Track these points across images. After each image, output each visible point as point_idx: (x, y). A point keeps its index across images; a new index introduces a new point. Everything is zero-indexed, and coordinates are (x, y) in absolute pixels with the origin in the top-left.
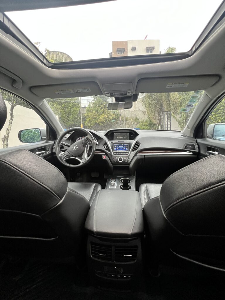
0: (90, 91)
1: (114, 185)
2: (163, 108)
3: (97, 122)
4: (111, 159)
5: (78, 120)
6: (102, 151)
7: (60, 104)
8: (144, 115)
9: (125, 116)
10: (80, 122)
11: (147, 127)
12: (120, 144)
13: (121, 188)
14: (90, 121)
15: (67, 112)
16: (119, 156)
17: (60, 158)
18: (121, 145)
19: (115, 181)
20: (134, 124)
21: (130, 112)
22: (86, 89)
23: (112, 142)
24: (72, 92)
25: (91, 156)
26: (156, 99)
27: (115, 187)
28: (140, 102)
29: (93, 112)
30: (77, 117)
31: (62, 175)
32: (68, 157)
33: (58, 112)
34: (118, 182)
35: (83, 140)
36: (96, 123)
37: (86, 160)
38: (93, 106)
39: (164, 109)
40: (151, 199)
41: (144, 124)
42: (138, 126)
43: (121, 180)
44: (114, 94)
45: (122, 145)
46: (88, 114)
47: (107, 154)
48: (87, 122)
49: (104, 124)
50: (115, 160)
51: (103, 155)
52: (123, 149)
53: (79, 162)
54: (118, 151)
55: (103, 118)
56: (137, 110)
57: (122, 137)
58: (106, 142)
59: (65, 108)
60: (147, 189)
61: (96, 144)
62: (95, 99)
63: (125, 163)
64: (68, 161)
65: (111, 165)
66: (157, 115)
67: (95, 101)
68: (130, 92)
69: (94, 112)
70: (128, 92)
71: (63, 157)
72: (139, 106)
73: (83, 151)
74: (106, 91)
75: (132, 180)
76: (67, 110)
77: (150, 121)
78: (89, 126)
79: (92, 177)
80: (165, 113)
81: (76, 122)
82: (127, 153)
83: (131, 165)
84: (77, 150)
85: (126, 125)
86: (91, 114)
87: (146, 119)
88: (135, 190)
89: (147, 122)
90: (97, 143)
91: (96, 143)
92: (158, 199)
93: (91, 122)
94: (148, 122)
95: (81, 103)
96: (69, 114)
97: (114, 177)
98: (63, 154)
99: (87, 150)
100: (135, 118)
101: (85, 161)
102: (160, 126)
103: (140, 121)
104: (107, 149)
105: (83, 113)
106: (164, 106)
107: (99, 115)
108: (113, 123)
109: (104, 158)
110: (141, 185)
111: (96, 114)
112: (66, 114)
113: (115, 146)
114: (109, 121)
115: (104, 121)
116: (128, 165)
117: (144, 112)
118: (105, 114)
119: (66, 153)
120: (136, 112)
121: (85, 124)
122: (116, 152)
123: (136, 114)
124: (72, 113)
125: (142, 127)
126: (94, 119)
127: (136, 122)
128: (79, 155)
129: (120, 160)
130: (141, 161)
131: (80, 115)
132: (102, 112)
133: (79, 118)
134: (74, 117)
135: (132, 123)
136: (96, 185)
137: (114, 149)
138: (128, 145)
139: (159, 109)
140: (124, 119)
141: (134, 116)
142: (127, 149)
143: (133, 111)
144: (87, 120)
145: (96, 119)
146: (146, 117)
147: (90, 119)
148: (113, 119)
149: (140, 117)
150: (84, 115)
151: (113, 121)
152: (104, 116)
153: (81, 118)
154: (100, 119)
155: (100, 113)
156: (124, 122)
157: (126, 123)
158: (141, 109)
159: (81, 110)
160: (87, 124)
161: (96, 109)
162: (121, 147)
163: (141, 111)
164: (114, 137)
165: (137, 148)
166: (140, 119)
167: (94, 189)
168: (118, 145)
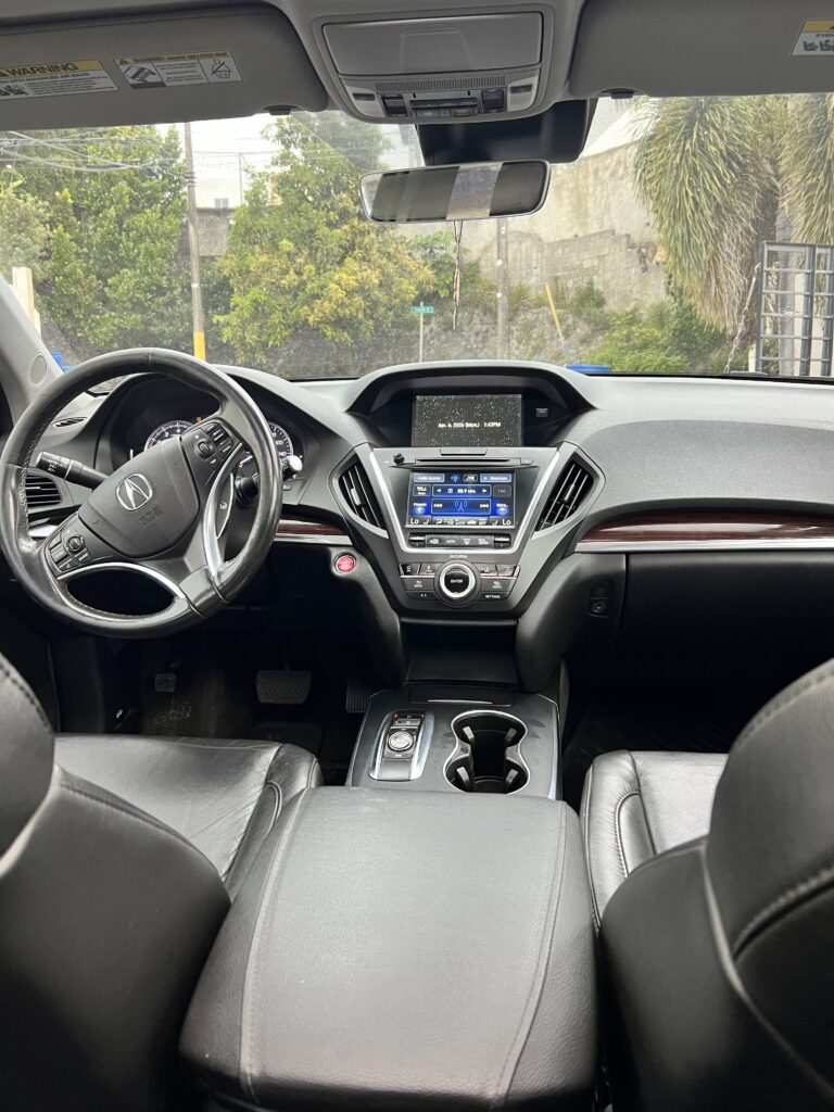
0: (235, 76)
1: (407, 762)
2: (779, 223)
3: (307, 320)
4: (391, 580)
5: (172, 303)
6: (330, 520)
7: (41, 184)
8: (645, 269)
9: (506, 278)
10: (190, 315)
11: (662, 356)
12: (454, 471)
13: (458, 782)
14: (259, 311)
15: (90, 246)
16: (446, 559)
17: (31, 563)
18: (461, 481)
19: (413, 732)
20: (567, 334)
21: (541, 250)
22: (208, 63)
23: (399, 461)
24: (104, 82)
25: (249, 554)
26: (729, 158)
27: (416, 771)
28: (614, 173)
29: (276, 247)
30: (165, 283)
31: (8, 682)
32: (86, 563)
33: (28, 240)
34: (434, 737)
35: (192, 442)
36: (300, 327)
37: (210, 581)
38: (279, 201)
39: (788, 225)
40: (659, 851)
41: (640, 332)
42: (600, 349)
43: (459, 726)
44: (408, 97)
45: (471, 478)
46: (242, 257)
47: (361, 545)
48: (235, 321)
49: (355, 336)
50: (418, 585)
51: (334, 552)
52: (472, 508)
53: (167, 598)
54: (439, 520)
55: (350, 293)
56: (589, 237)
57: (468, 425)
58: (356, 456)
59: (78, 211)
60: (637, 790)
61: (288, 473)
62: (297, 152)
63: (485, 609)
64: (83, 588)
65: (392, 620)
66: (734, 268)
67: (295, 168)
68: (528, 88)
69: (286, 244)
70: (515, 90)
71: (49, 557)
72: (608, 208)
73: (189, 517)
74: (355, 78)
75: (542, 725)
76: (95, 232)
77: (687, 315)
78: (253, 351)
79: (262, 699)
80: (796, 255)
81: (161, 316)
82: (503, 538)
83: (532, 620)
84: (148, 512)
85: (514, 342)
86: (264, 258)
87: (654, 301)
88: (552, 794)
89: (660, 318)
90: (296, 463)
91: (287, 464)
92: (696, 856)
93: (267, 316)
94: (674, 324)
95: (190, 176)
96: (110, 259)
97: (412, 703)
98: (53, 536)
99: (218, 514)
100: (578, 290)
101: (203, 586)
102: (752, 354)
103: (614, 314)
104: (366, 506)
105: (207, 254)
106: (785, 204)
107: (319, 269)
108: (419, 327)
109: (342, 568)
110: (597, 759)
111: (300, 264)
112: (87, 256)
113: (419, 488)
114: (390, 310)
115: (357, 311)
116: (511, 623)
117: (639, 251)
118: (364, 259)
119: (68, 533)
120: (586, 250)
121: (219, 334)
122: (426, 526)
123: (584, 263)
124: (128, 250)
125: (626, 354)
126: (289, 297)
127: (581, 323)
128: (165, 545)
129: (452, 581)
130: (600, 591)
131: (190, 270)
132: (345, 249)
133: (180, 290)
134: (146, 279)
135: (556, 328)
136: (281, 754)
137: (412, 508)
138: (511, 484)
139: (752, 229)
140: (500, 302)
141: (567, 280)
142: (502, 508)
143: (562, 241)
144: (235, 306)
145: (301, 296)
146: (658, 287)
147: (257, 296)
148: (421, 295)
149: (614, 281)
150: (217, 265)
151: (417, 310)
152: (354, 273)
153: (195, 286)
154: (330, 300)
155: (328, 254)
156: (496, 323)
157: (513, 328)
158: (621, 228)
159: (195, 231)
160: (234, 336)
161: (299, 226)
162: (460, 491)
163: (624, 240)
164: (416, 422)
165: (577, 504)
166: (611, 300)
167: (267, 782)
168: (438, 478)
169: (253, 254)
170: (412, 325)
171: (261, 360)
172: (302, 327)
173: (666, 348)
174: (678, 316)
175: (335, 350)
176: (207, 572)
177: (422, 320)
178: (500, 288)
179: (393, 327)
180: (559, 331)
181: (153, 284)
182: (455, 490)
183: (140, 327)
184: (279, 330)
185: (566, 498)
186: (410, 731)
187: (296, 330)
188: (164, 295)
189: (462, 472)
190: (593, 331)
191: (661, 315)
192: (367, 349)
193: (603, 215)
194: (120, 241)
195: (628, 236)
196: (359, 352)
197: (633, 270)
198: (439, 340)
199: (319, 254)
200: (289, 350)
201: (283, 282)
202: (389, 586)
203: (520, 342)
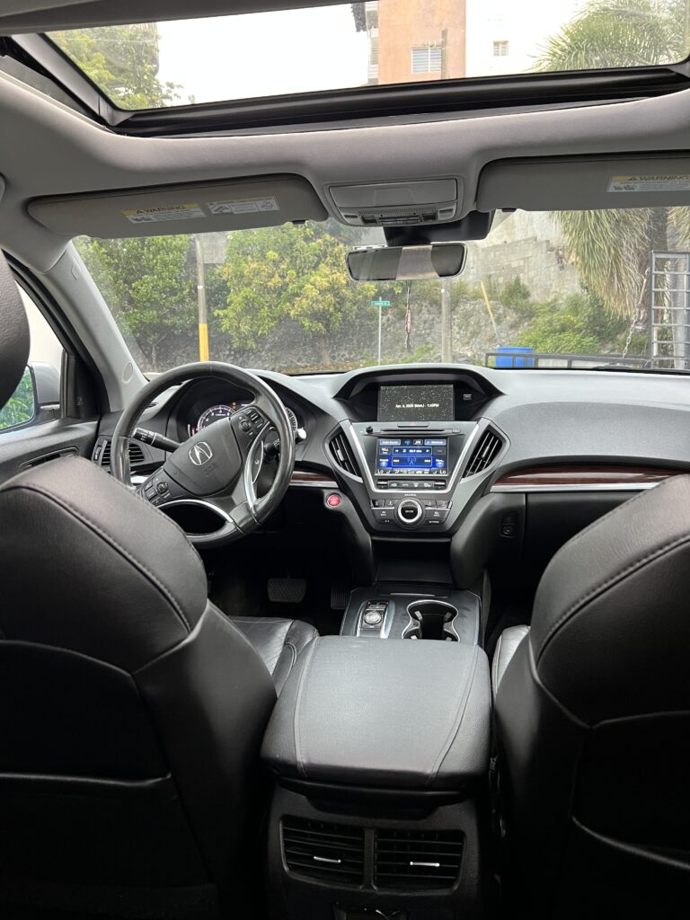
0: (276, 208)
1: (377, 631)
2: (669, 231)
3: (289, 314)
4: (365, 511)
5: (182, 301)
6: (324, 472)
8: (562, 268)
10: (196, 310)
11: (578, 337)
12: (407, 438)
14: (250, 308)
16: (402, 497)
18: (411, 444)
19: (382, 613)
20: (498, 321)
21: (477, 254)
23: (370, 431)
24: (198, 213)
25: (275, 493)
27: (384, 635)
29: (264, 256)
30: (176, 285)
32: (169, 500)
34: (395, 616)
35: (237, 421)
36: (283, 319)
37: (249, 511)
41: (558, 318)
43: (412, 610)
44: (377, 217)
45: (418, 442)
46: (237, 264)
47: (344, 487)
48: (232, 314)
49: (327, 326)
50: (384, 514)
51: (326, 493)
52: (419, 463)
53: (221, 522)
54: (397, 470)
55: (323, 292)
56: (515, 243)
57: (416, 406)
58: (340, 428)
61: (298, 440)
63: (429, 530)
65: (365, 538)
66: (633, 269)
68: (451, 210)
69: (272, 254)
70: (443, 211)
73: (236, 470)
74: (348, 209)
75: (467, 609)
77: (596, 303)
78: (246, 338)
79: (272, 598)
81: (173, 312)
82: (441, 482)
83: (461, 539)
84: (209, 467)
86: (254, 265)
87: (570, 293)
89: (575, 306)
90: (302, 433)
91: (297, 434)
93: (258, 310)
94: (587, 311)
96: (134, 268)
97: (380, 596)
98: (147, 482)
99: (254, 467)
100: (508, 286)
101: (244, 514)
103: (538, 304)
104: (348, 461)
105: (210, 262)
106: (673, 215)
107: (298, 273)
108: (378, 318)
109: (332, 503)
110: (505, 630)
111: (283, 269)
112: (117, 267)
113: (383, 449)
114: (355, 304)
115: (329, 306)
116: (447, 540)
117: (557, 253)
118: (334, 264)
119: (157, 480)
120: (514, 253)
121: (219, 326)
122: (388, 474)
123: (513, 263)
124: (148, 260)
125: (548, 336)
126: (274, 296)
127: (510, 311)
128: (220, 487)
129: (407, 511)
130: (509, 519)
131: (196, 275)
132: (319, 256)
133: (188, 290)
134: (161, 283)
135: (489, 316)
136: (294, 626)
137: (379, 463)
138: (446, 446)
139: (647, 238)
140: (443, 297)
141: (499, 277)
142: (440, 462)
143: (494, 246)
144: (231, 302)
145: (284, 294)
146: (574, 282)
147: (248, 293)
148: (380, 291)
149: (538, 278)
150: (217, 271)
151: (377, 303)
152: (327, 276)
153: (200, 287)
154: (307, 298)
155: (305, 262)
156: (440, 313)
157: (455, 317)
158: (542, 236)
159: (201, 244)
160: (231, 326)
161: (282, 240)
162: (411, 451)
163: (545, 245)
164: (380, 404)
165: (491, 459)
166: (535, 293)
167: (285, 644)
168: (396, 443)
169: (246, 263)
170: (372, 316)
171: (252, 346)
172: (285, 319)
173: (581, 331)
174: (592, 305)
175: (311, 337)
176: (247, 505)
177: (380, 312)
178: (443, 286)
179: (356, 318)
180: (492, 319)
181: (167, 287)
182: (408, 450)
183: (156, 321)
184: (266, 321)
185: (484, 456)
186: (380, 612)
187: (281, 321)
188: (176, 294)
189: (412, 438)
190: (520, 318)
191: (576, 304)
192: (336, 336)
193: (527, 225)
194: (143, 254)
195: (548, 241)
196: (330, 338)
197: (553, 269)
198: (394, 327)
199: (298, 262)
200: (274, 337)
201: (270, 284)
202: (363, 514)
203: (460, 328)
